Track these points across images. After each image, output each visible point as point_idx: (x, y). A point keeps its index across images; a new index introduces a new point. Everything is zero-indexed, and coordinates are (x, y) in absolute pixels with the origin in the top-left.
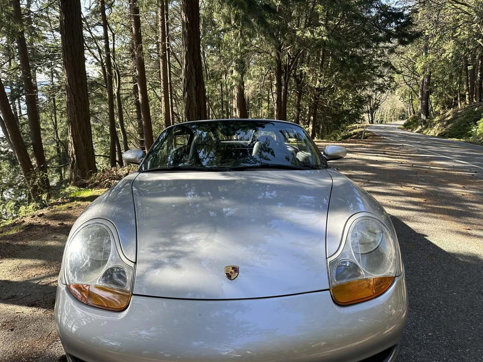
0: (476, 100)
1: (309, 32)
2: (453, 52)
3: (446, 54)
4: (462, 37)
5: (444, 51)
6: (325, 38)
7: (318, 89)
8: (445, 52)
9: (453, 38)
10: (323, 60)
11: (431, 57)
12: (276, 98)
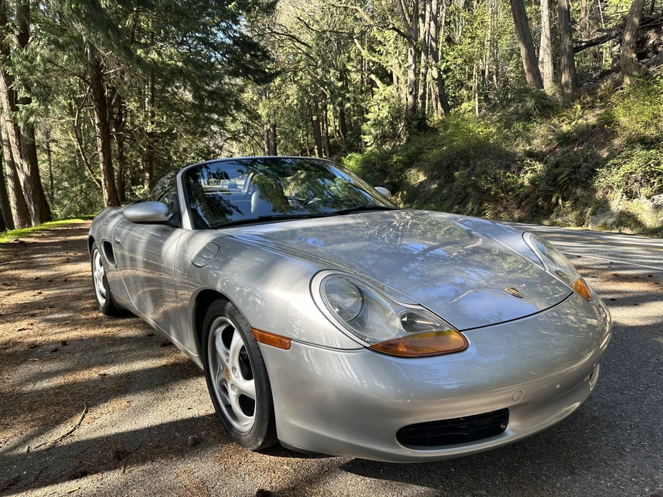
0: (325, 155)
1: (154, 52)
2: (297, 99)
3: (290, 101)
4: (304, 82)
5: (288, 97)
6: (180, 64)
7: (151, 134)
8: (289, 99)
9: (295, 82)
10: (153, 94)
11: (275, 103)
12: (100, 143)
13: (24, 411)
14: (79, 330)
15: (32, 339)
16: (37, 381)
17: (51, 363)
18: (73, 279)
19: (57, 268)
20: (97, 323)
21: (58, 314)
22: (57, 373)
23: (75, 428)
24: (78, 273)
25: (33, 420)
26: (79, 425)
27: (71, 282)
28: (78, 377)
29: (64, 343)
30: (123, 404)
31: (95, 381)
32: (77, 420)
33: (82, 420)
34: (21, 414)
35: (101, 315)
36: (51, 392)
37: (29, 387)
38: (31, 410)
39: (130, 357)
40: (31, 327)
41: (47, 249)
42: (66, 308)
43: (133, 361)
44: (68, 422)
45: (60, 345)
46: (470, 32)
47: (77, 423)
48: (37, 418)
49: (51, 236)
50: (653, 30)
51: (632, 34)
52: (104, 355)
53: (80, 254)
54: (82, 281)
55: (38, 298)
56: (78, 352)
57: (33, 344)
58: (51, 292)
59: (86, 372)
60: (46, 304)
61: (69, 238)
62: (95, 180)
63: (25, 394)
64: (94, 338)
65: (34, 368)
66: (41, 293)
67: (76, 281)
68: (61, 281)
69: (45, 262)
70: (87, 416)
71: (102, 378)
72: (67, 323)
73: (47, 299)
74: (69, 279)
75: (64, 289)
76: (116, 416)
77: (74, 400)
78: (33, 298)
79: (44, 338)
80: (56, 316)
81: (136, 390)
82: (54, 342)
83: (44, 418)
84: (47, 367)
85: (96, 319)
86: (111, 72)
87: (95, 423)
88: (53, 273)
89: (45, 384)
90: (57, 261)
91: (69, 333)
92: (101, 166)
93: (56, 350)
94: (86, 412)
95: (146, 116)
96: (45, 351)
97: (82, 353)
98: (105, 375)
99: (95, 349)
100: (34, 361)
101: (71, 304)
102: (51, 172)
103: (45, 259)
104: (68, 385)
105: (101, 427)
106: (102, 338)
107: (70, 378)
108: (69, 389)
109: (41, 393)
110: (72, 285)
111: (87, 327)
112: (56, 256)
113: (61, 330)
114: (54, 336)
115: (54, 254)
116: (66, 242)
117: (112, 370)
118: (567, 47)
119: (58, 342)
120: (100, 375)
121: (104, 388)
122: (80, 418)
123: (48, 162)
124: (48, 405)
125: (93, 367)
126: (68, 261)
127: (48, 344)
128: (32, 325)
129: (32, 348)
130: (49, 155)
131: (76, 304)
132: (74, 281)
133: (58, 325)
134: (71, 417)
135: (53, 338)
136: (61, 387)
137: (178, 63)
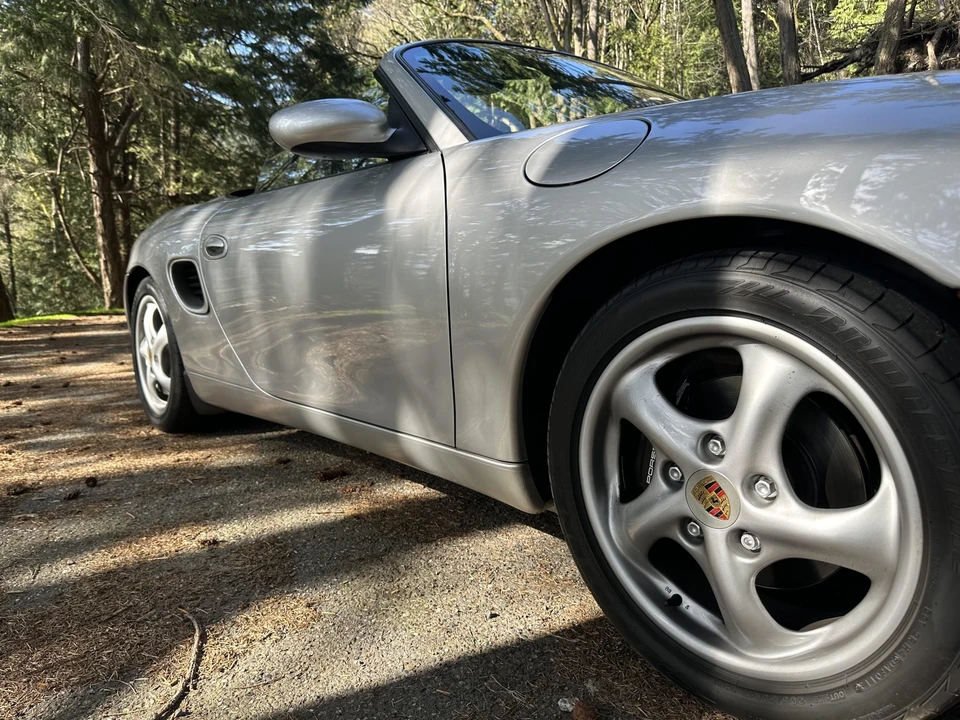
10: (177, 137)
12: (98, 204)
13: (19, 644)
14: (117, 459)
15: (16, 478)
16: (41, 563)
17: (68, 523)
18: (78, 383)
19: (44, 371)
20: (151, 445)
21: (64, 434)
22: (89, 544)
23: (186, 689)
24: (86, 375)
25: (49, 669)
26: (196, 676)
27: (77, 387)
28: (146, 550)
29: (92, 481)
30: (298, 611)
31: (194, 558)
32: (184, 661)
33: (198, 662)
34: (10, 652)
35: (156, 432)
36: (87, 588)
37: (24, 580)
38: (38, 638)
39: (260, 504)
40: (9, 457)
41: (20, 349)
42: (77, 424)
43: (269, 511)
44: (157, 671)
45: (82, 487)
46: (642, 59)
47: (189, 673)
48: (62, 662)
49: (25, 334)
50: (913, 50)
51: (889, 52)
52: (194, 502)
53: (83, 353)
54: (98, 385)
55: (15, 411)
56: (129, 498)
57: (20, 486)
58: (40, 402)
59: (164, 538)
60: (33, 419)
61: (56, 335)
62: (86, 270)
63: (15, 595)
64: (158, 471)
65: (32, 534)
66: (20, 404)
67: (87, 386)
68: (57, 387)
69: (20, 363)
70: (212, 652)
71: (210, 550)
72: (88, 448)
73: (35, 411)
74: (71, 384)
75: (65, 396)
76: (293, 645)
77: (154, 607)
78: (5, 412)
79: (41, 476)
80: (60, 437)
81: (314, 574)
82: (64, 482)
83: (82, 661)
84: (61, 532)
85: (148, 439)
86: (114, 91)
87: (239, 670)
88: (38, 376)
89: (65, 570)
90: (43, 362)
91: (97, 465)
92: (100, 240)
93: (75, 496)
94: (203, 638)
95: (167, 169)
96: (50, 498)
97: (140, 500)
98: (215, 542)
99: (169, 491)
100: (26, 519)
101: (86, 419)
102: (12, 268)
103: (19, 360)
104: (125, 569)
105: (265, 680)
106: (174, 471)
107: (125, 554)
108: (133, 578)
109: (58, 593)
110: (81, 392)
111: (135, 453)
112: (39, 356)
113: (78, 459)
114: (63, 470)
115: (36, 353)
116: (52, 339)
117: (229, 532)
118: (792, 73)
119: (77, 481)
120: (204, 542)
121: (226, 574)
122: (193, 657)
123: (7, 254)
124: (83, 623)
125: (177, 526)
126: (63, 361)
127: (54, 484)
128: (10, 452)
129: (17, 494)
130: (10, 242)
131: (97, 418)
132: (83, 386)
133: (68, 452)
134: (162, 654)
135: (62, 473)
136: (108, 574)
137: (228, 71)
